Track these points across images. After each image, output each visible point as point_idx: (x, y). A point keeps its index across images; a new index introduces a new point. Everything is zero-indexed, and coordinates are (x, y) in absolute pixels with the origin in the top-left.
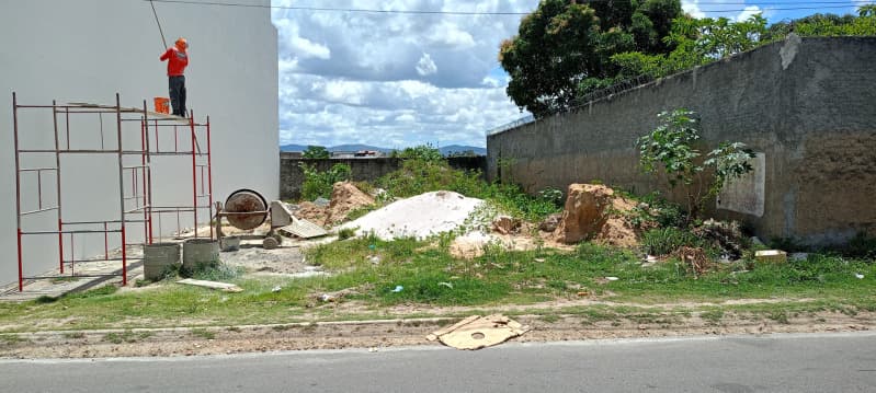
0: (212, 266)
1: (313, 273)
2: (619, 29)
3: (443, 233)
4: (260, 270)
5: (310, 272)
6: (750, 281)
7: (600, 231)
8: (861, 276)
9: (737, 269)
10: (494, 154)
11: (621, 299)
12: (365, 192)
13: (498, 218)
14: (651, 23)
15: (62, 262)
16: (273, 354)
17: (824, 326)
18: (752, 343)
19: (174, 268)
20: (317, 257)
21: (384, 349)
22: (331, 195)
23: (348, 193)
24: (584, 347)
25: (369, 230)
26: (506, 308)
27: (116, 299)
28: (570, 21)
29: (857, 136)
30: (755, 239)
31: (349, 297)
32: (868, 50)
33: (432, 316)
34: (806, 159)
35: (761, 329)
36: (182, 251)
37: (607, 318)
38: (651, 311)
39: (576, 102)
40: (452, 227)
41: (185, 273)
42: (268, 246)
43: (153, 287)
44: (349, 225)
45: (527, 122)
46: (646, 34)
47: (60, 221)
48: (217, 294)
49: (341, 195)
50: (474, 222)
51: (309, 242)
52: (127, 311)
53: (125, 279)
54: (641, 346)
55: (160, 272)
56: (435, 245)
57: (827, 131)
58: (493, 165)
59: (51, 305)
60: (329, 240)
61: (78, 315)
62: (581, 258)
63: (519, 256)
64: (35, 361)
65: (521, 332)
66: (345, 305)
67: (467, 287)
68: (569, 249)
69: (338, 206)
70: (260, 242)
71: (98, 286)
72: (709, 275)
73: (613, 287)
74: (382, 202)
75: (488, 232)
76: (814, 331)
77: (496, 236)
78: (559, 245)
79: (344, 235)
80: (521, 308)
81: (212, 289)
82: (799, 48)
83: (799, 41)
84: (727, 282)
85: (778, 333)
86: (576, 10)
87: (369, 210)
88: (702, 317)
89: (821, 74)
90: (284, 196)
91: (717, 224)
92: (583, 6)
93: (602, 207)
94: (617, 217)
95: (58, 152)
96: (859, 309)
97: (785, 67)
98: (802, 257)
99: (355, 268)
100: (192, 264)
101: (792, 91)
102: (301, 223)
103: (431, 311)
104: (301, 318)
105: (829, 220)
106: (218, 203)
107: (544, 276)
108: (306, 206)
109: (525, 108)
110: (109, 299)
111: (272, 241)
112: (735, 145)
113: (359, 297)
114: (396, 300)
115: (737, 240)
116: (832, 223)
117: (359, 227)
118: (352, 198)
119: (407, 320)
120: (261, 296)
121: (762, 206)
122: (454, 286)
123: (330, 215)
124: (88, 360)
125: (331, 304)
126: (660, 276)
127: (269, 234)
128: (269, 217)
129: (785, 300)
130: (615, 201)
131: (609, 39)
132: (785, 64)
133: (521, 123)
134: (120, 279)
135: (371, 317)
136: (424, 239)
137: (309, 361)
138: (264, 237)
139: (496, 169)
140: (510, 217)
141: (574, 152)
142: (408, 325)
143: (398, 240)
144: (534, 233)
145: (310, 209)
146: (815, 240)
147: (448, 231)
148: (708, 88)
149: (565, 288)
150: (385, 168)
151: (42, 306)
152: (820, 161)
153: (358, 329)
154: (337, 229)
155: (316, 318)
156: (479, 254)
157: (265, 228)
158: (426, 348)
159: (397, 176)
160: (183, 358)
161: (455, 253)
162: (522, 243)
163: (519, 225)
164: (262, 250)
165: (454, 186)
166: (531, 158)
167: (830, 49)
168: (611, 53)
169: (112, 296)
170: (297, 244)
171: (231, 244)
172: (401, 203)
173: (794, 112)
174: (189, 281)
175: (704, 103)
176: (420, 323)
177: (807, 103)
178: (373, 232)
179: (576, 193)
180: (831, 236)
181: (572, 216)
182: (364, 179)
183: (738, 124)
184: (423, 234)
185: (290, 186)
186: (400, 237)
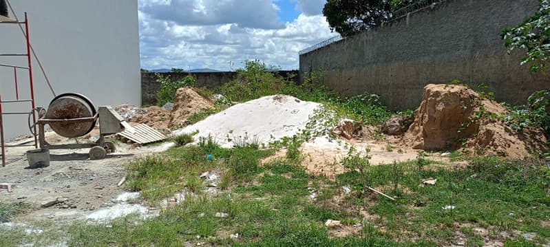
1: (122, 209)
3: (286, 139)
4: (46, 207)
10: (306, 68)
12: (205, 97)
13: (342, 122)
20: (138, 177)
22: (174, 99)
23: (189, 98)
25: (206, 136)
42: (96, 155)
44: (188, 130)
45: (335, 40)
49: (183, 100)
50: (317, 126)
51: (145, 148)
56: (281, 155)
58: (304, 77)
60: (164, 146)
69: (180, 110)
74: (220, 106)
75: (334, 137)
77: (342, 141)
78: (416, 151)
79: (181, 141)
87: (209, 114)
90: (145, 101)
94: (494, 121)
108: (154, 110)
109: (336, 29)
111: (100, 150)
117: (197, 132)
118: (193, 102)
123: (172, 119)
127: (99, 142)
128: (97, 124)
130: (484, 103)
136: (266, 145)
138: (90, 145)
140: (352, 121)
143: (239, 148)
144: (375, 135)
145: (156, 112)
147: (290, 136)
150: (223, 79)
154: (175, 134)
159: (233, 85)
166: (341, 69)
170: (130, 152)
172: (239, 107)
178: (210, 137)
179: (437, 94)
182: (205, 84)
184: (264, 140)
185: (150, 93)
186: (241, 143)
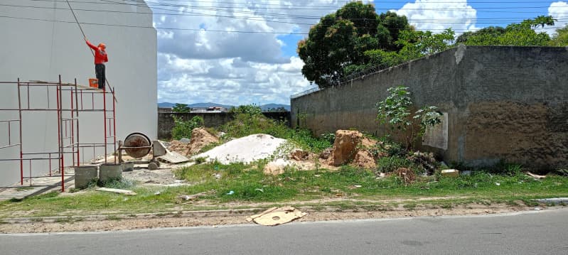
0: (118, 180)
1: (179, 184)
2: (369, 35)
3: (260, 160)
4: (146, 182)
5: (177, 183)
6: (436, 187)
7: (354, 158)
8: (499, 184)
9: (431, 181)
10: (295, 110)
11: (360, 198)
12: (213, 135)
13: (294, 151)
14: (388, 32)
15: (22, 178)
16: (157, 229)
17: (471, 211)
18: (430, 221)
19: (94, 181)
20: (182, 174)
21: (221, 226)
22: (191, 136)
23: (201, 135)
24: (336, 224)
25: (214, 158)
26: (294, 203)
27: (59, 199)
28: (338, 30)
29: (499, 103)
30: (443, 163)
31: (201, 198)
32: (504, 54)
33: (250, 207)
34: (470, 116)
35: (436, 213)
36: (98, 171)
37: (350, 208)
38: (377, 204)
39: (344, 79)
40: (266, 156)
41: (100, 184)
42: (151, 168)
43: (81, 192)
44: (202, 155)
45: (315, 90)
46: (386, 38)
47: (21, 152)
48: (122, 197)
49: (197, 136)
50: (280, 153)
51: (177, 165)
52: (66, 206)
53: (63, 188)
54: (369, 222)
55: (85, 183)
56: (255, 167)
57: (482, 100)
58: (294, 117)
59: (19, 203)
60: (189, 164)
61: (37, 209)
62: (342, 174)
63: (306, 173)
64: (14, 235)
65: (300, 216)
66: (199, 202)
67: (272, 191)
68: (336, 169)
69: (195, 143)
70: (146, 165)
71: (46, 192)
72: (414, 184)
73: (358, 191)
74: (223, 140)
75: (288, 159)
76: (465, 214)
77: (293, 161)
78: (330, 167)
79: (199, 161)
80: (302, 203)
81: (118, 193)
82: (465, 53)
83: (465, 48)
84: (423, 188)
85: (445, 215)
86: (342, 23)
87: (215, 146)
88: (404, 207)
89: (478, 67)
90: (160, 136)
91: (421, 154)
92: (346, 20)
93: (356, 144)
94: (364, 150)
95: (20, 110)
96: (492, 202)
97: (458, 63)
98: (467, 173)
99: (205, 181)
100: (105, 179)
101: (462, 77)
102: (172, 154)
103: (250, 205)
104: (172, 209)
105: (484, 151)
106: (120, 141)
107: (318, 185)
108: (175, 143)
109: (314, 82)
110: (54, 200)
111: (153, 165)
112: (431, 108)
113: (207, 198)
114: (230, 199)
115: (432, 163)
116: (485, 154)
117: (208, 156)
118: (204, 138)
119: (235, 210)
120: (148, 198)
121: (447, 144)
122: (265, 191)
123: (190, 149)
124: (47, 234)
125: (191, 202)
126: (386, 184)
127: (152, 161)
128: (151, 150)
129: (453, 197)
130: (363, 140)
131: (363, 41)
132: (458, 61)
133: (311, 91)
134: (60, 188)
135: (215, 208)
136: (249, 163)
137: (178, 233)
138: (148, 163)
139: (296, 120)
140: (301, 150)
141: (342, 110)
142: (236, 213)
143: (233, 164)
144: (316, 160)
145: (177, 145)
146: (477, 163)
147: (263, 158)
148: (417, 74)
149: (330, 192)
150: (226, 119)
151: (13, 204)
152: (479, 118)
153: (206, 215)
154: (195, 157)
155: (182, 209)
156: (281, 172)
157: (149, 157)
158: (245, 225)
159: (233, 124)
160: (103, 232)
161: (266, 172)
162: (307, 166)
163: (307, 155)
164: (148, 171)
165: (268, 131)
167: (483, 53)
168: (364, 50)
169: (56, 197)
170: (169, 167)
171: (128, 166)
172: (235, 141)
173: (463, 89)
174: (103, 189)
175: (415, 82)
176: (243, 211)
177: (471, 84)
178: (216, 159)
179: (341, 135)
180: (485, 161)
181: (338, 149)
182: (212, 126)
183: (433, 95)
184: (248, 160)
185: (165, 130)
186: (234, 162)
